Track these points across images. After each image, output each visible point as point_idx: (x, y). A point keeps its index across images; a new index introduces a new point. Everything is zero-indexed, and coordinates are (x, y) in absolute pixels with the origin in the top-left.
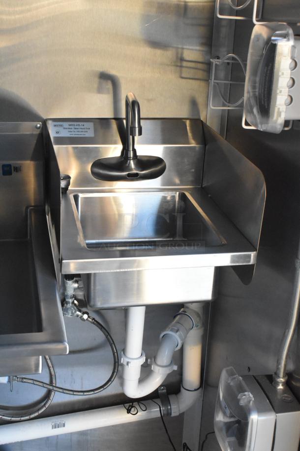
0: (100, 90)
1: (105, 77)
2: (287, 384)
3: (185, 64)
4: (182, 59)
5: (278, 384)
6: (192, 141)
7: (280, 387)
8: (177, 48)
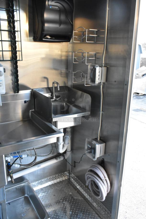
0: (44, 81)
1: (45, 78)
2: (100, 139)
3: (62, 74)
4: (62, 73)
5: (98, 139)
6: (66, 91)
7: (99, 140)
8: (61, 70)
